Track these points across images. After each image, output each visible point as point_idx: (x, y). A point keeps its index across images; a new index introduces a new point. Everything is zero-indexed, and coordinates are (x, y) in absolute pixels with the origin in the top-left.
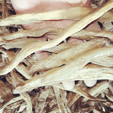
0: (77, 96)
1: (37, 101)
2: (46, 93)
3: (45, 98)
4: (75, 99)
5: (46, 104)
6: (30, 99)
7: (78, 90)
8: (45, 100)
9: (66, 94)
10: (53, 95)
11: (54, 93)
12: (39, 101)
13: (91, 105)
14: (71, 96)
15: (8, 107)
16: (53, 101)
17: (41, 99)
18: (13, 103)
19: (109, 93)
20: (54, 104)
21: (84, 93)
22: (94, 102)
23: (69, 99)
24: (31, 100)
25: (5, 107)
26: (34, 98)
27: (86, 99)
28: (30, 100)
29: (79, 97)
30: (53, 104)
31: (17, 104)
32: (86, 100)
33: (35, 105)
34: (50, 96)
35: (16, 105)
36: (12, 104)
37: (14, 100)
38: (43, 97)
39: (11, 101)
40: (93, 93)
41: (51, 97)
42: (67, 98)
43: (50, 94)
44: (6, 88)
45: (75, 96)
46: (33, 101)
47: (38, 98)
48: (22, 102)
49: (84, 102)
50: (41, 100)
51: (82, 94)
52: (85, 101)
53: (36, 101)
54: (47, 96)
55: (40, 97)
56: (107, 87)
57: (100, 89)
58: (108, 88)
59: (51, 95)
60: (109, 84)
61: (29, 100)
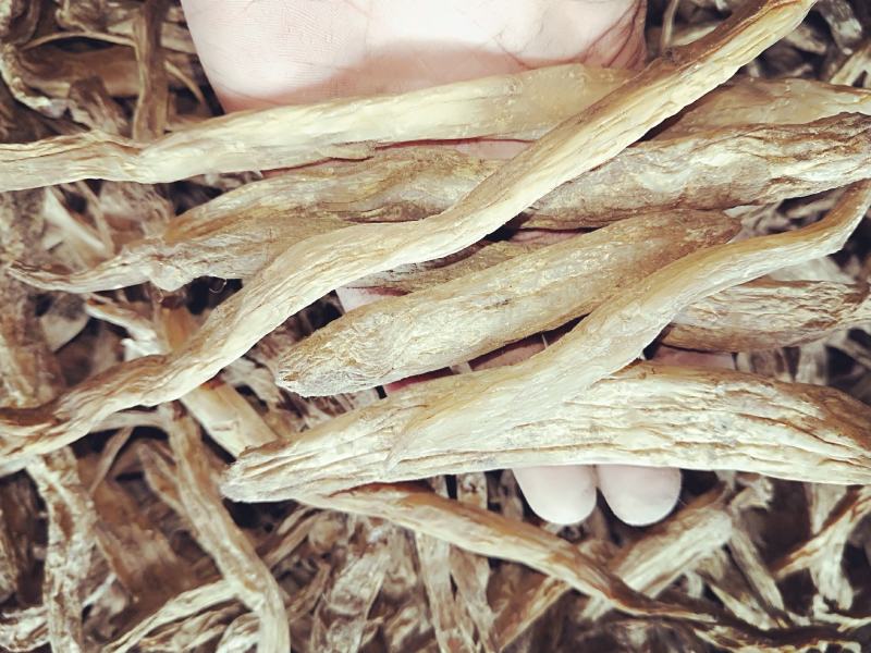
0: (549, 588)
1: (321, 613)
2: (374, 568)
3: (367, 594)
4: (538, 606)
5: (371, 629)
6: (276, 596)
7: (558, 558)
8: (367, 609)
9: (483, 575)
10: (412, 580)
11: (416, 567)
12: (329, 612)
13: (628, 640)
14: (512, 588)
15: (152, 641)
16: (407, 613)
17: (340, 600)
18: (181, 620)
19: (727, 577)
20: (417, 629)
21: (587, 571)
22: (643, 624)
23: (505, 604)
24: (287, 606)
25: (132, 642)
26: (303, 592)
27: (600, 603)
28: (278, 604)
29: (559, 591)
30: (406, 631)
31: (204, 627)
32: (602, 612)
33: (307, 634)
34: (394, 582)
35: (199, 632)
36: (176, 626)
37: (189, 601)
38: (355, 589)
39: (172, 610)
40: (642, 573)
41: (398, 589)
42: (492, 596)
43: (396, 571)
44: (143, 528)
45: (537, 585)
46: (293, 608)
47: (325, 597)
48: (233, 613)
49: (587, 625)
50: (341, 609)
51: (580, 578)
52: (595, 618)
53: (312, 612)
54: (378, 586)
55: (338, 587)
56: (720, 542)
57: (682, 552)
58: (727, 548)
59: (401, 581)
60: (734, 524)
61: (271, 605)
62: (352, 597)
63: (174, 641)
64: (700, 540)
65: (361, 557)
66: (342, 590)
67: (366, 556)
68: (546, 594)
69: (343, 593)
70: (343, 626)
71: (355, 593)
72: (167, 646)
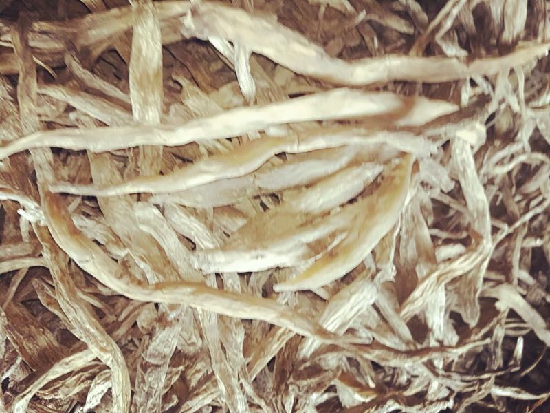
62: (159, 354)
63: (60, 392)
64: (361, 301)
65: (164, 329)
66: (153, 349)
67: (166, 329)
68: (278, 340)
69: (154, 352)
70: (154, 371)
71: (161, 351)
72: (57, 395)
